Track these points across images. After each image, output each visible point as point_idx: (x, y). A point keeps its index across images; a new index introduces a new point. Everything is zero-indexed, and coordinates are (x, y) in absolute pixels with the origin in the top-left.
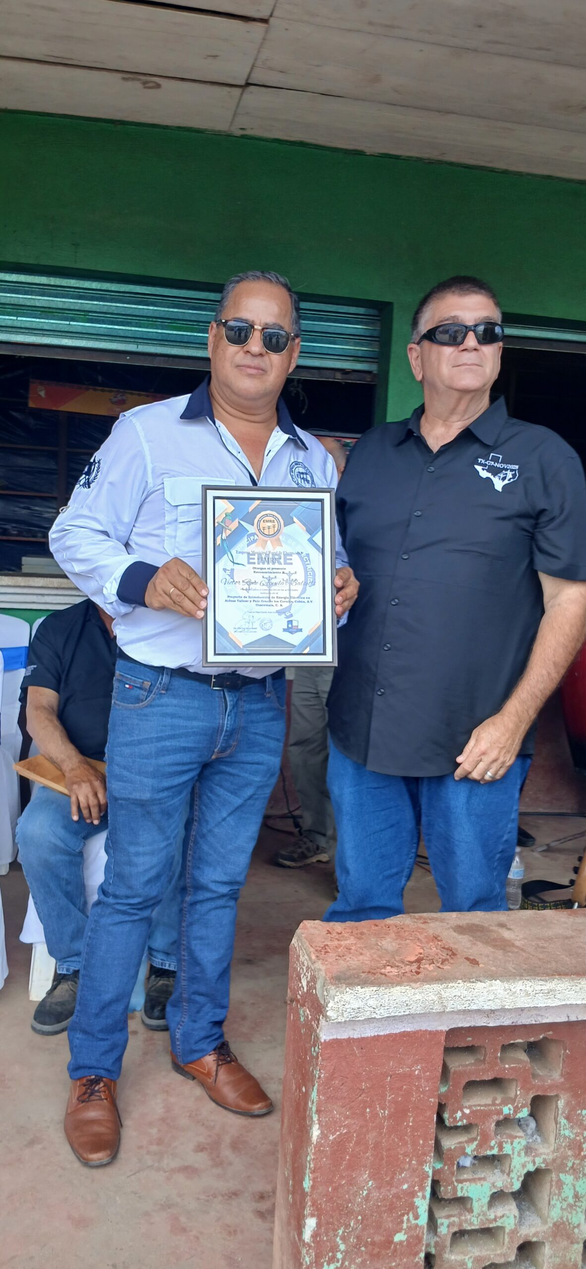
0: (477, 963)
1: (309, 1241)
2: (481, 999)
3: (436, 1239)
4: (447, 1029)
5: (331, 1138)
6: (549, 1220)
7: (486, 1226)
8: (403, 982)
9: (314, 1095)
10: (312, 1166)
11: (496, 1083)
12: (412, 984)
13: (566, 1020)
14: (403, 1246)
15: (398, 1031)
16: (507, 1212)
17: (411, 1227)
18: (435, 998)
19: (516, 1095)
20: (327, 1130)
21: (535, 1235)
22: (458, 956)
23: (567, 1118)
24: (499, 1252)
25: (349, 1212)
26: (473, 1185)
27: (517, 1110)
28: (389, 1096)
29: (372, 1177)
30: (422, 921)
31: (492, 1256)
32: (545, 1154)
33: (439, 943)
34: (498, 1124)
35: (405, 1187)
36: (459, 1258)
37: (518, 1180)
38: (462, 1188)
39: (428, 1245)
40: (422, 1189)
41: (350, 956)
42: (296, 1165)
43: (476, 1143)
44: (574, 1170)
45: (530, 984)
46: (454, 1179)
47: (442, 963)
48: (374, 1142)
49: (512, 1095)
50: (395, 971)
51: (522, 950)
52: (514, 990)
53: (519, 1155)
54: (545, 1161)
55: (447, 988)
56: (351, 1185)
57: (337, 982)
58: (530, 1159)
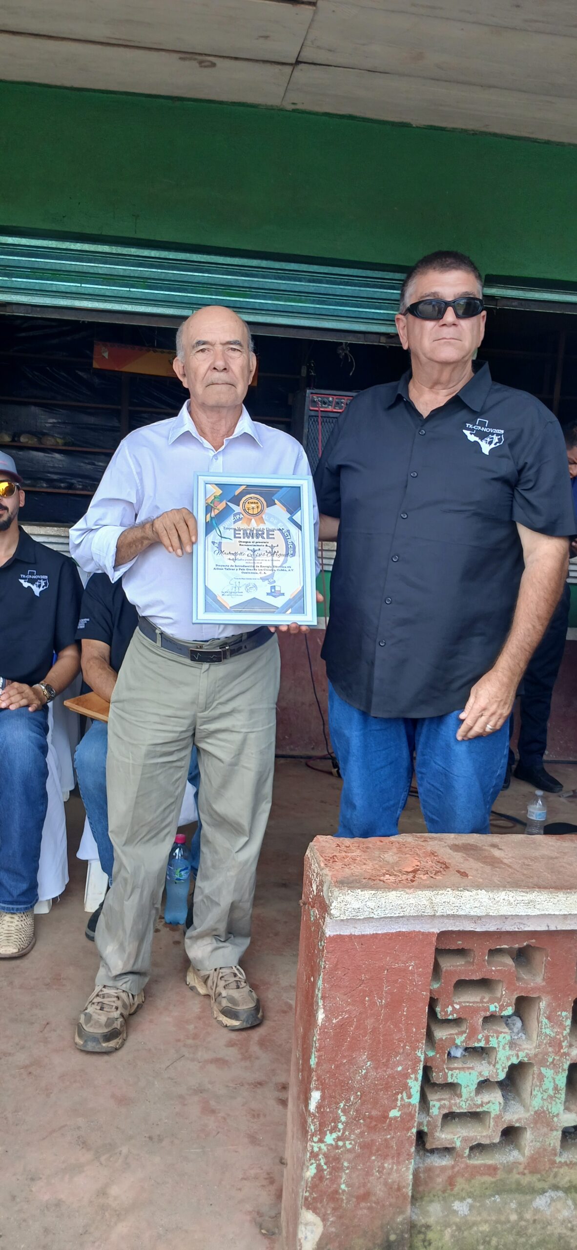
0: (467, 876)
1: (314, 1111)
2: (468, 906)
3: (428, 1119)
4: (438, 932)
5: (334, 1021)
6: (530, 1108)
7: (474, 1110)
8: (399, 888)
9: (320, 983)
10: (317, 1045)
11: (485, 983)
12: (406, 890)
13: (546, 929)
14: (397, 1121)
15: (394, 931)
16: (492, 1099)
17: (404, 1105)
18: (427, 903)
19: (502, 995)
20: (330, 1014)
21: (517, 1121)
22: (451, 869)
23: (548, 1018)
24: (484, 1134)
25: (349, 1088)
26: (462, 1073)
27: (502, 1008)
28: (386, 987)
29: (370, 1058)
30: (422, 840)
31: (478, 1137)
32: (527, 1050)
33: (435, 858)
34: (486, 1019)
35: (400, 1068)
36: (449, 1137)
37: (503, 1071)
38: (452, 1075)
39: (420, 1124)
40: (415, 1071)
41: (355, 865)
42: (305, 1046)
43: (465, 1035)
44: (554, 1065)
45: (513, 894)
46: (445, 1066)
47: (435, 874)
48: (372, 1026)
49: (499, 995)
50: (392, 878)
51: (510, 867)
52: (497, 899)
53: (504, 1048)
54: (527, 1055)
55: (437, 894)
56: (351, 1064)
57: (340, 885)
58: (514, 1052)
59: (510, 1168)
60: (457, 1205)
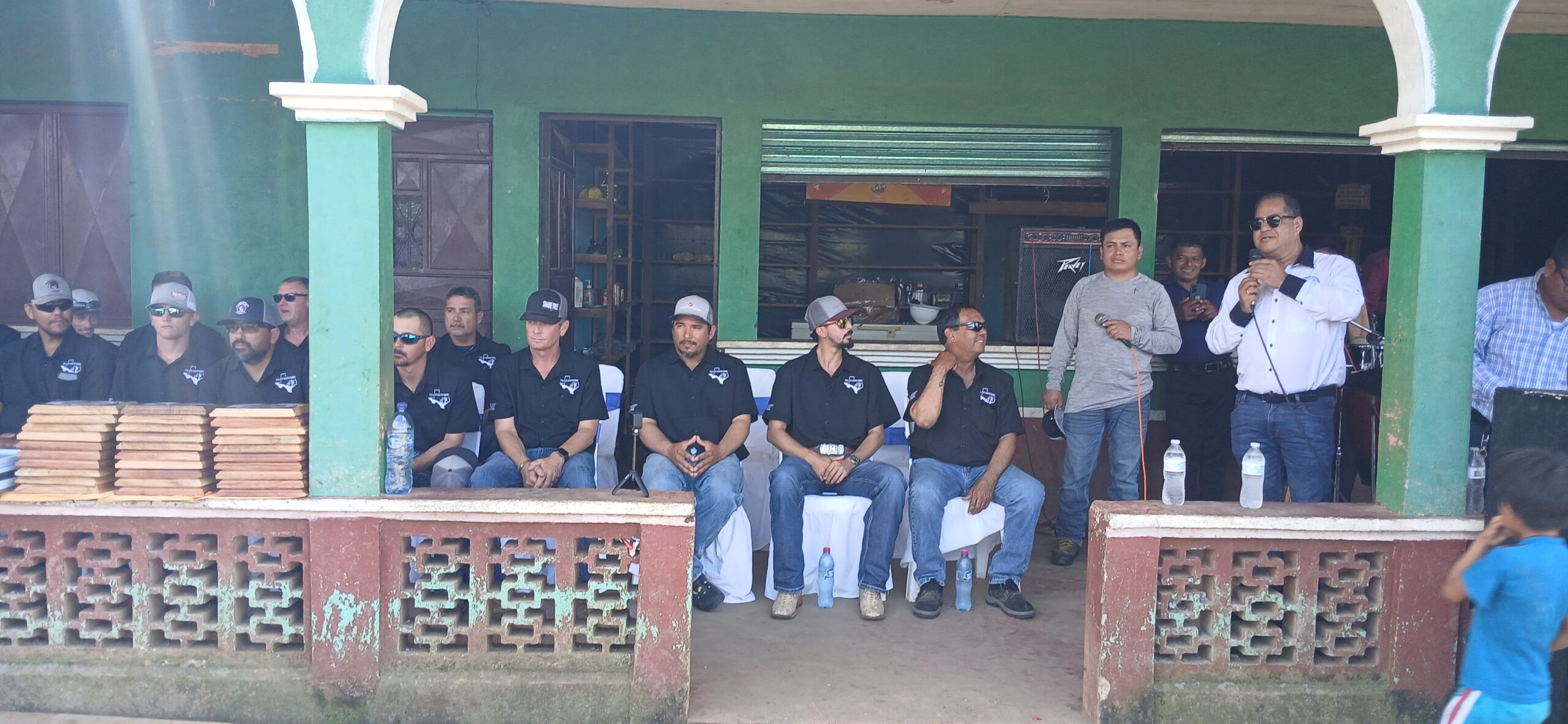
0: (1174, 510)
1: (1103, 626)
3: (1160, 639)
4: (1161, 537)
5: (1112, 579)
6: (1212, 636)
7: (1183, 636)
8: (1141, 514)
9: (1104, 563)
10: (1104, 592)
11: (1185, 570)
13: (1215, 537)
14: (1145, 632)
15: (1139, 536)
16: (1193, 630)
17: (1148, 628)
18: (1155, 521)
20: (1110, 576)
21: (1206, 643)
23: (1219, 586)
24: (1189, 649)
25: (1120, 613)
26: (1176, 615)
27: (1195, 582)
28: (1137, 564)
29: (1131, 598)
31: (1186, 649)
32: (1209, 604)
34: (1187, 587)
35: (1145, 605)
36: (1171, 649)
37: (1197, 615)
38: (1171, 616)
39: (1156, 640)
40: (1153, 606)
42: (1096, 598)
43: (1177, 595)
44: (1224, 611)
45: (1197, 517)
46: (1167, 611)
48: (1131, 583)
49: (1193, 575)
50: (1138, 511)
52: (1189, 519)
53: (1197, 603)
54: (1210, 607)
55: (1160, 516)
56: (1121, 601)
57: (1114, 512)
58: (1202, 604)
59: (1204, 667)
60: (1177, 685)
